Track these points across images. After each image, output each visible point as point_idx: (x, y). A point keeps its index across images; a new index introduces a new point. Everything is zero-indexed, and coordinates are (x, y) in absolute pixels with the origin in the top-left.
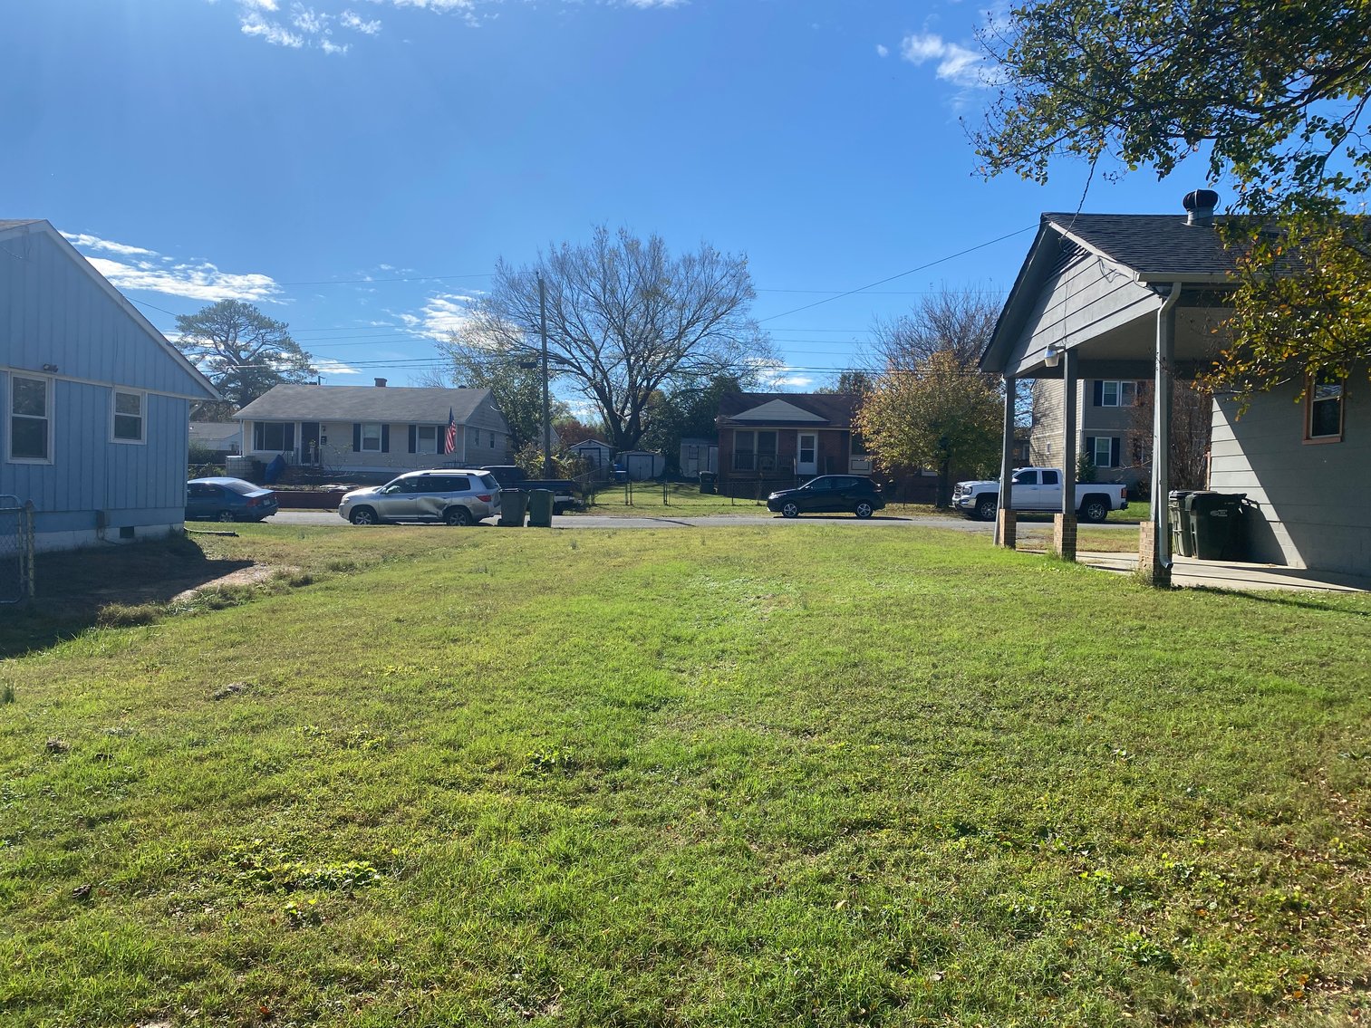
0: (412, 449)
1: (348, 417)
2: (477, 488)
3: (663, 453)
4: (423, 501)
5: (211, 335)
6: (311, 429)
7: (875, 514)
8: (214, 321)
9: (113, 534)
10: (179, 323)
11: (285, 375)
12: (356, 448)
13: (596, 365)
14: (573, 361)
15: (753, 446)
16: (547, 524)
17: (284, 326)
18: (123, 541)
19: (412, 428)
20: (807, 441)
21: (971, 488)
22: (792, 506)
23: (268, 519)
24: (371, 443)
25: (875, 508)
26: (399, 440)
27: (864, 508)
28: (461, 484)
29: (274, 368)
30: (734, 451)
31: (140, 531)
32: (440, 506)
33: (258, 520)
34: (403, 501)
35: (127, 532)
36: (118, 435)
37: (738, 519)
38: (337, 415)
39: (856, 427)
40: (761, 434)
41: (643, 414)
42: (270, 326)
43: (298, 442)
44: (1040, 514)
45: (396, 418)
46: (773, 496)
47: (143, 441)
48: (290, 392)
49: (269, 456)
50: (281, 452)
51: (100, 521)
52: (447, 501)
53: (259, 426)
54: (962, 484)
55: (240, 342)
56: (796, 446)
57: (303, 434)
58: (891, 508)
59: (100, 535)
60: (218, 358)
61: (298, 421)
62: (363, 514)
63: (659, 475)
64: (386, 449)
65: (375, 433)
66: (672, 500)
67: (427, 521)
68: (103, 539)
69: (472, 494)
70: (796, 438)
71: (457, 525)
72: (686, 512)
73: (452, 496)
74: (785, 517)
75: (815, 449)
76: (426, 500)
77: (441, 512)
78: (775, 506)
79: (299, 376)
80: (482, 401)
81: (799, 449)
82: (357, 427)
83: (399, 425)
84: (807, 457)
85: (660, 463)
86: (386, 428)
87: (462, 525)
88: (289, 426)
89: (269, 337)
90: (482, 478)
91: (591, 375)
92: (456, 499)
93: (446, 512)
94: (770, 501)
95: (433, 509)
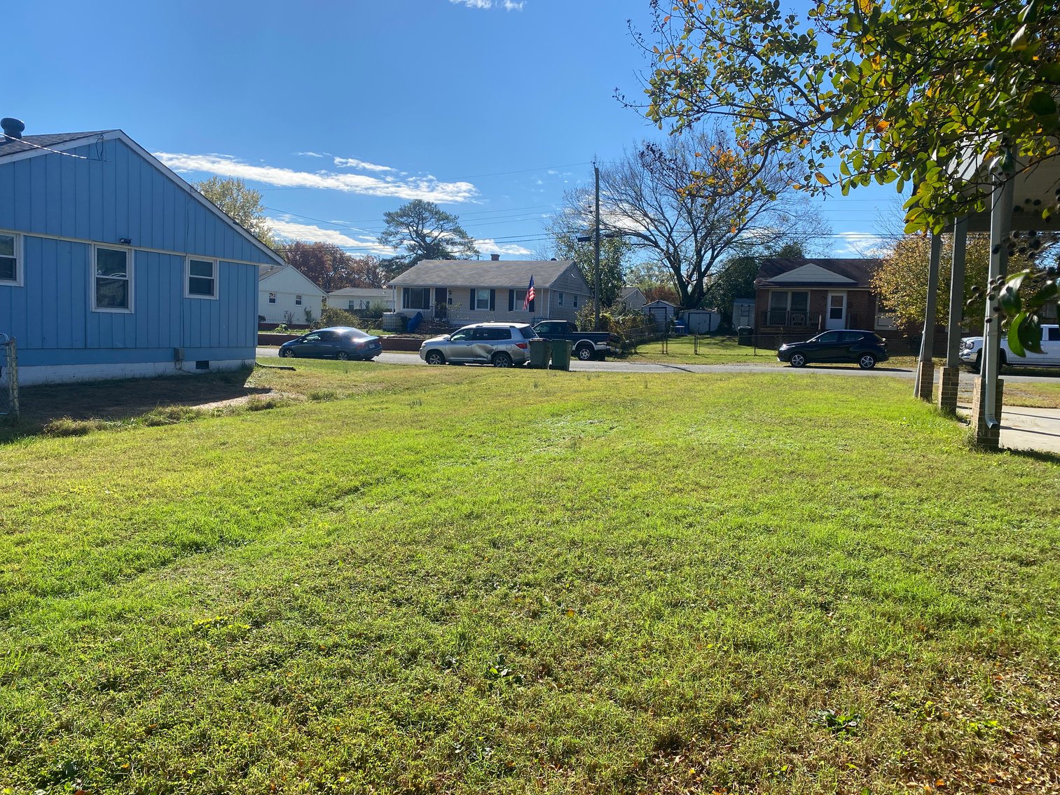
0: (511, 308)
1: (467, 284)
2: (516, 337)
3: (719, 312)
4: (477, 347)
5: (408, 226)
6: (442, 292)
7: (879, 365)
8: (409, 216)
9: (190, 366)
10: (385, 218)
11: (457, 255)
12: (472, 308)
13: (669, 240)
14: (652, 237)
15: (786, 304)
16: (565, 367)
17: (456, 218)
18: (199, 371)
19: (511, 291)
20: (837, 301)
21: (973, 343)
22: (802, 357)
23: (375, 358)
24: (482, 304)
25: (877, 360)
26: (502, 301)
27: (867, 359)
28: (503, 334)
29: (449, 250)
30: (769, 310)
31: (213, 364)
32: (489, 351)
33: (369, 359)
34: (463, 347)
35: (202, 364)
36: (191, 291)
37: (752, 367)
38: (460, 282)
39: (875, 288)
40: (794, 295)
41: (705, 280)
42: (447, 218)
43: (433, 302)
44: (1052, 369)
45: (499, 284)
46: (784, 347)
47: (216, 296)
48: (431, 265)
49: (412, 312)
50: (421, 310)
51: (177, 357)
52: (494, 347)
53: (407, 290)
54: (965, 339)
55: (425, 231)
56: (826, 305)
57: (436, 296)
58: (893, 361)
59: (178, 367)
60: (413, 242)
61: (432, 287)
62: (435, 356)
63: (715, 329)
64: (493, 307)
65: (486, 296)
66: (702, 350)
67: (482, 363)
68: (180, 369)
69: (512, 342)
70: (826, 299)
71: (501, 367)
72: (709, 360)
73: (498, 344)
74: (793, 366)
75: (844, 308)
76: (479, 346)
77: (489, 356)
78: (784, 357)
79: (467, 255)
80: (566, 270)
81: (829, 307)
82: (473, 291)
83: (502, 289)
84: (836, 314)
85: (717, 320)
86: (493, 291)
87: (505, 366)
88: (426, 290)
89: (446, 226)
90: (521, 330)
91: (665, 248)
92: (501, 346)
93: (493, 356)
94: (780, 352)
95: (484, 354)
